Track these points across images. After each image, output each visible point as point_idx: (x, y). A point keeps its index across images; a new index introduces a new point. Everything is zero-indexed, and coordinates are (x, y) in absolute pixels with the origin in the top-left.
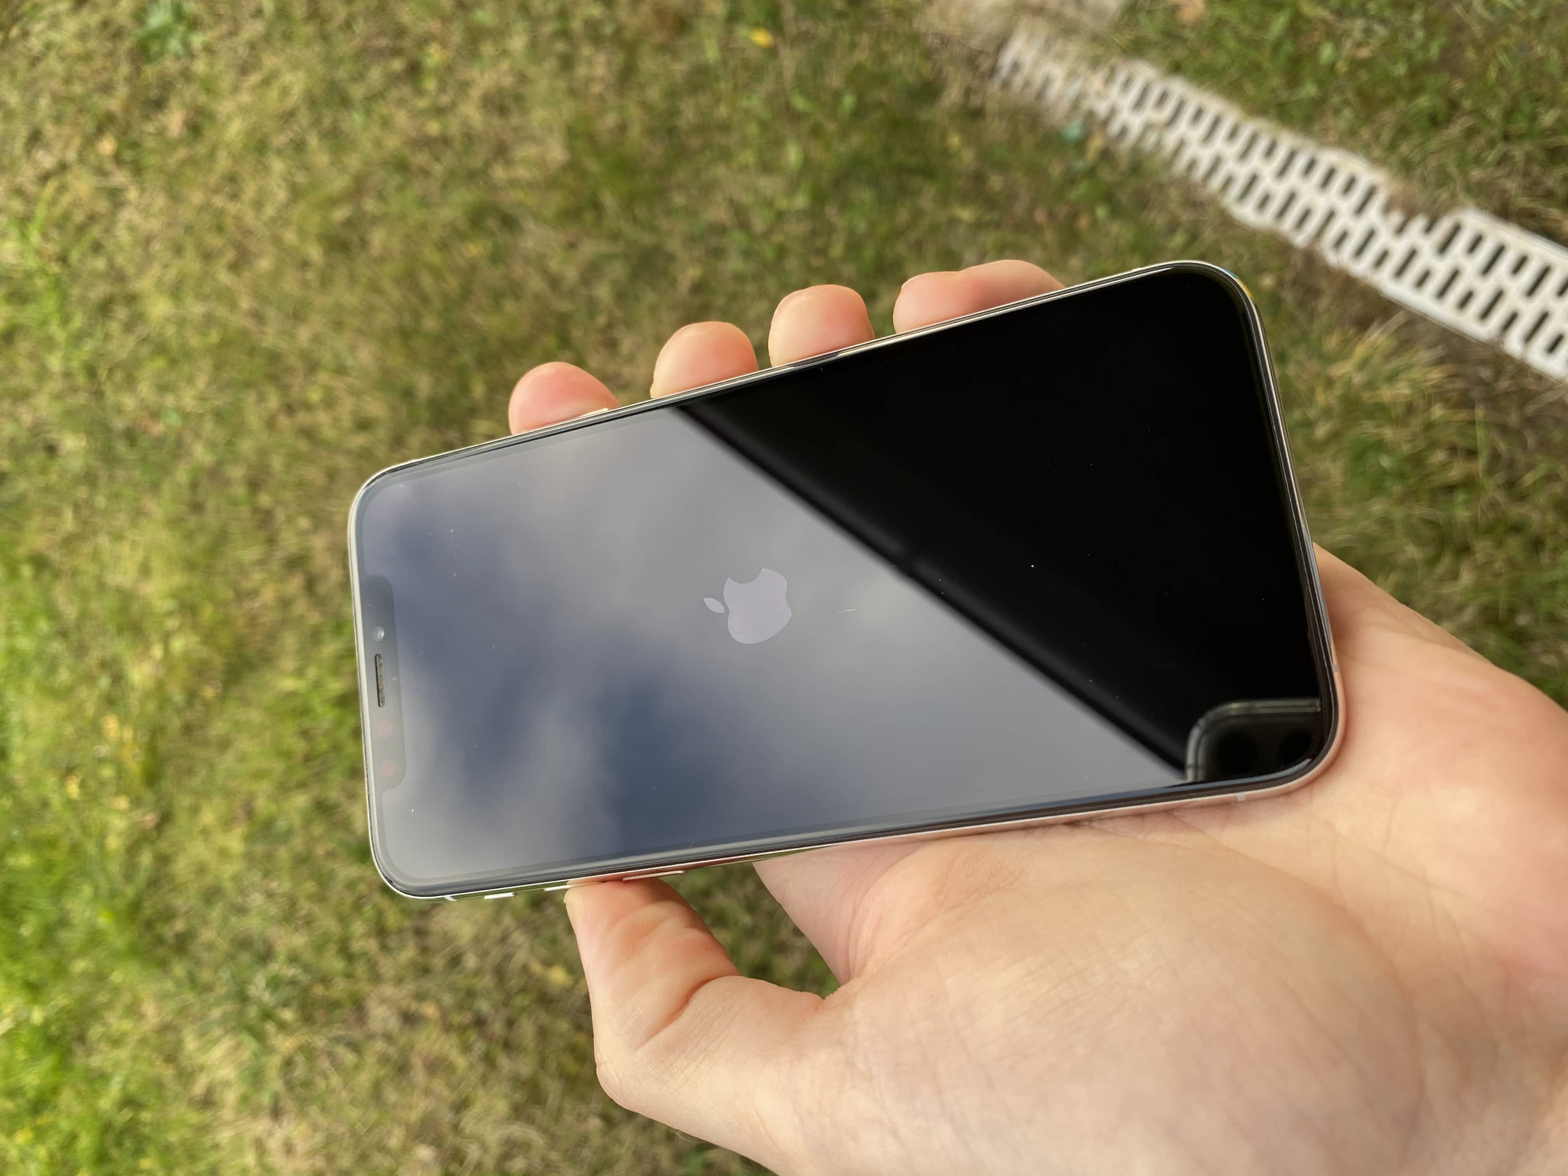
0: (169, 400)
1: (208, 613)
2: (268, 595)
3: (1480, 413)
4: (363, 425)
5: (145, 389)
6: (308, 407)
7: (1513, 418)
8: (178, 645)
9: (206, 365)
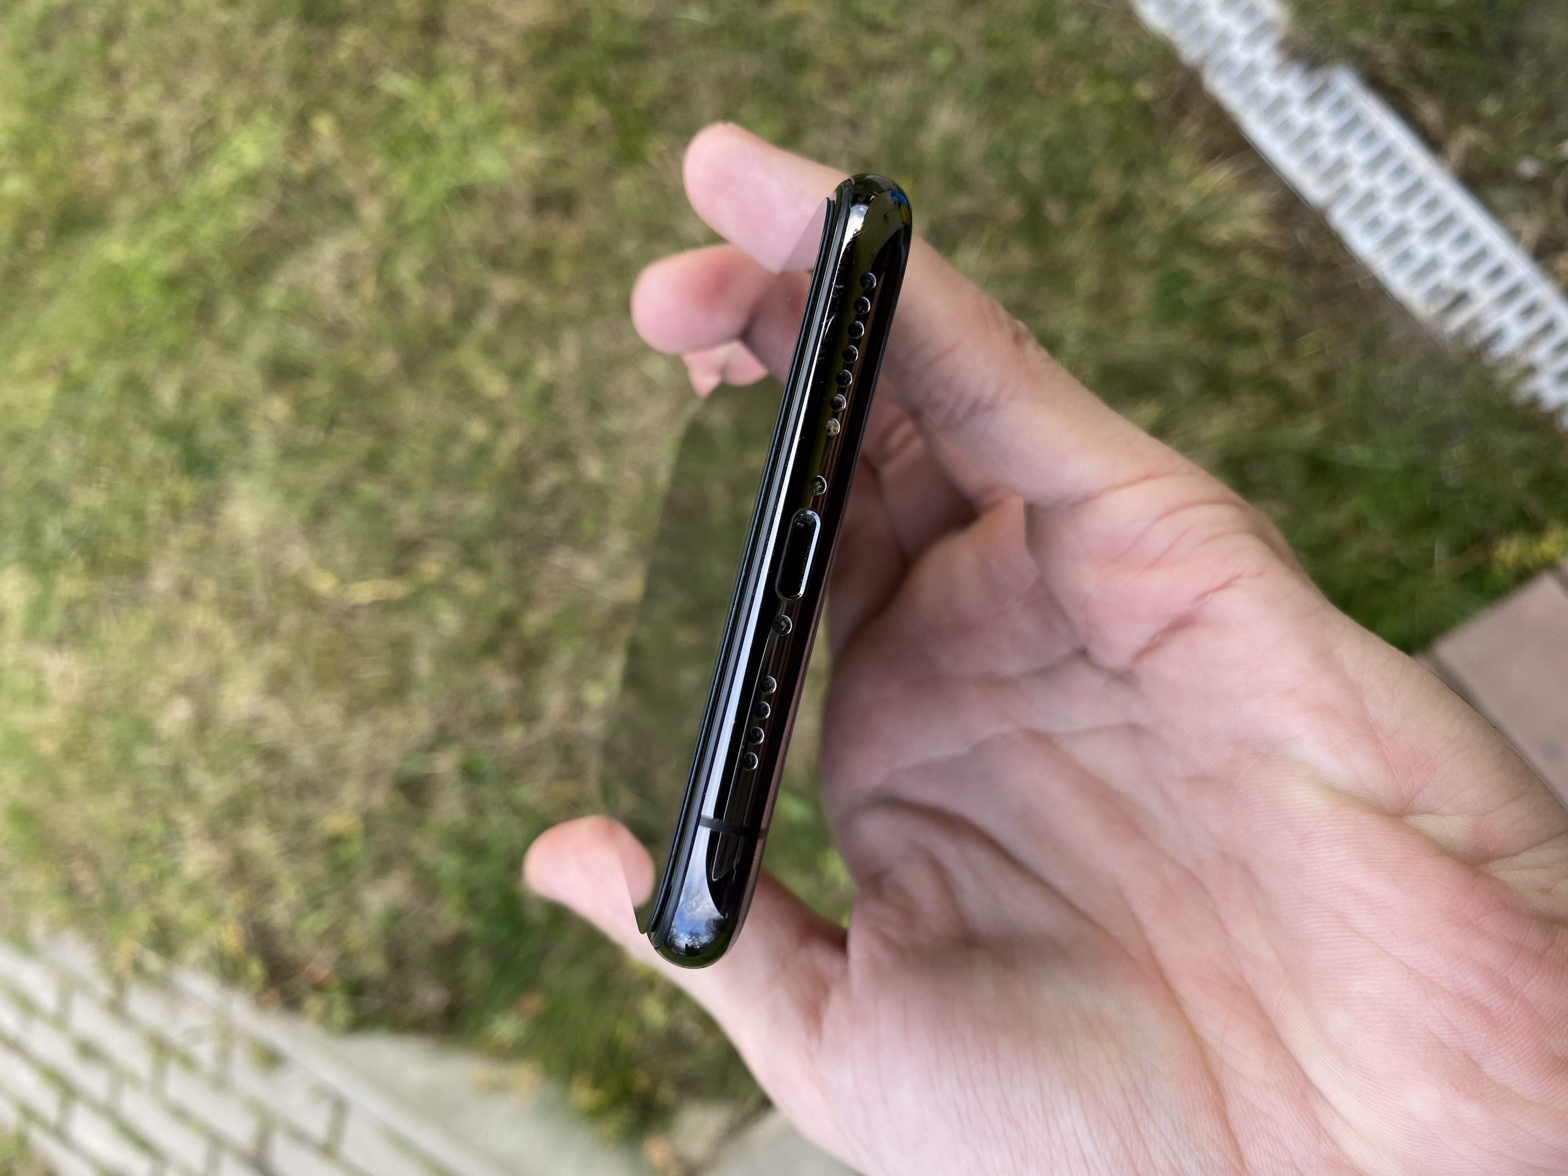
3: (1285, 275)
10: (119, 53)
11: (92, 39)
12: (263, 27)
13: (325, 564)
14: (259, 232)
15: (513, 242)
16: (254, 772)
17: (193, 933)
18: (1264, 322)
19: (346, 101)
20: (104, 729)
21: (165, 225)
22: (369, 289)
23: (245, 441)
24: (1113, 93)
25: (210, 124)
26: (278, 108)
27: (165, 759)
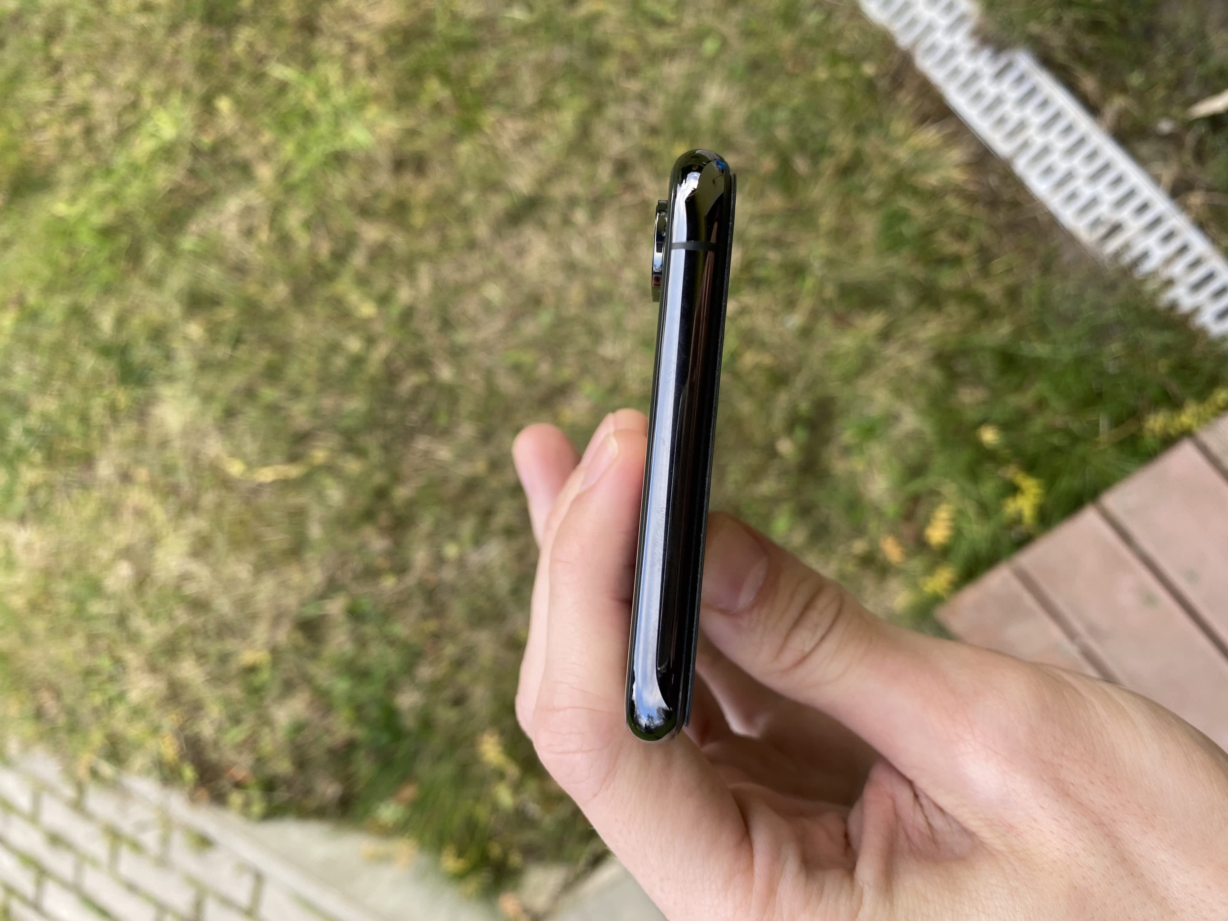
3: (981, 211)
7: (1001, 219)
10: (57, 50)
11: (37, 39)
12: (174, 28)
13: (236, 453)
14: (175, 190)
15: (377, 195)
16: (183, 617)
17: (138, 746)
18: (967, 249)
19: (241, 86)
20: (63, 587)
21: (100, 187)
22: (264, 236)
23: (168, 356)
24: (844, 71)
25: (134, 105)
26: (186, 91)
27: (112, 609)
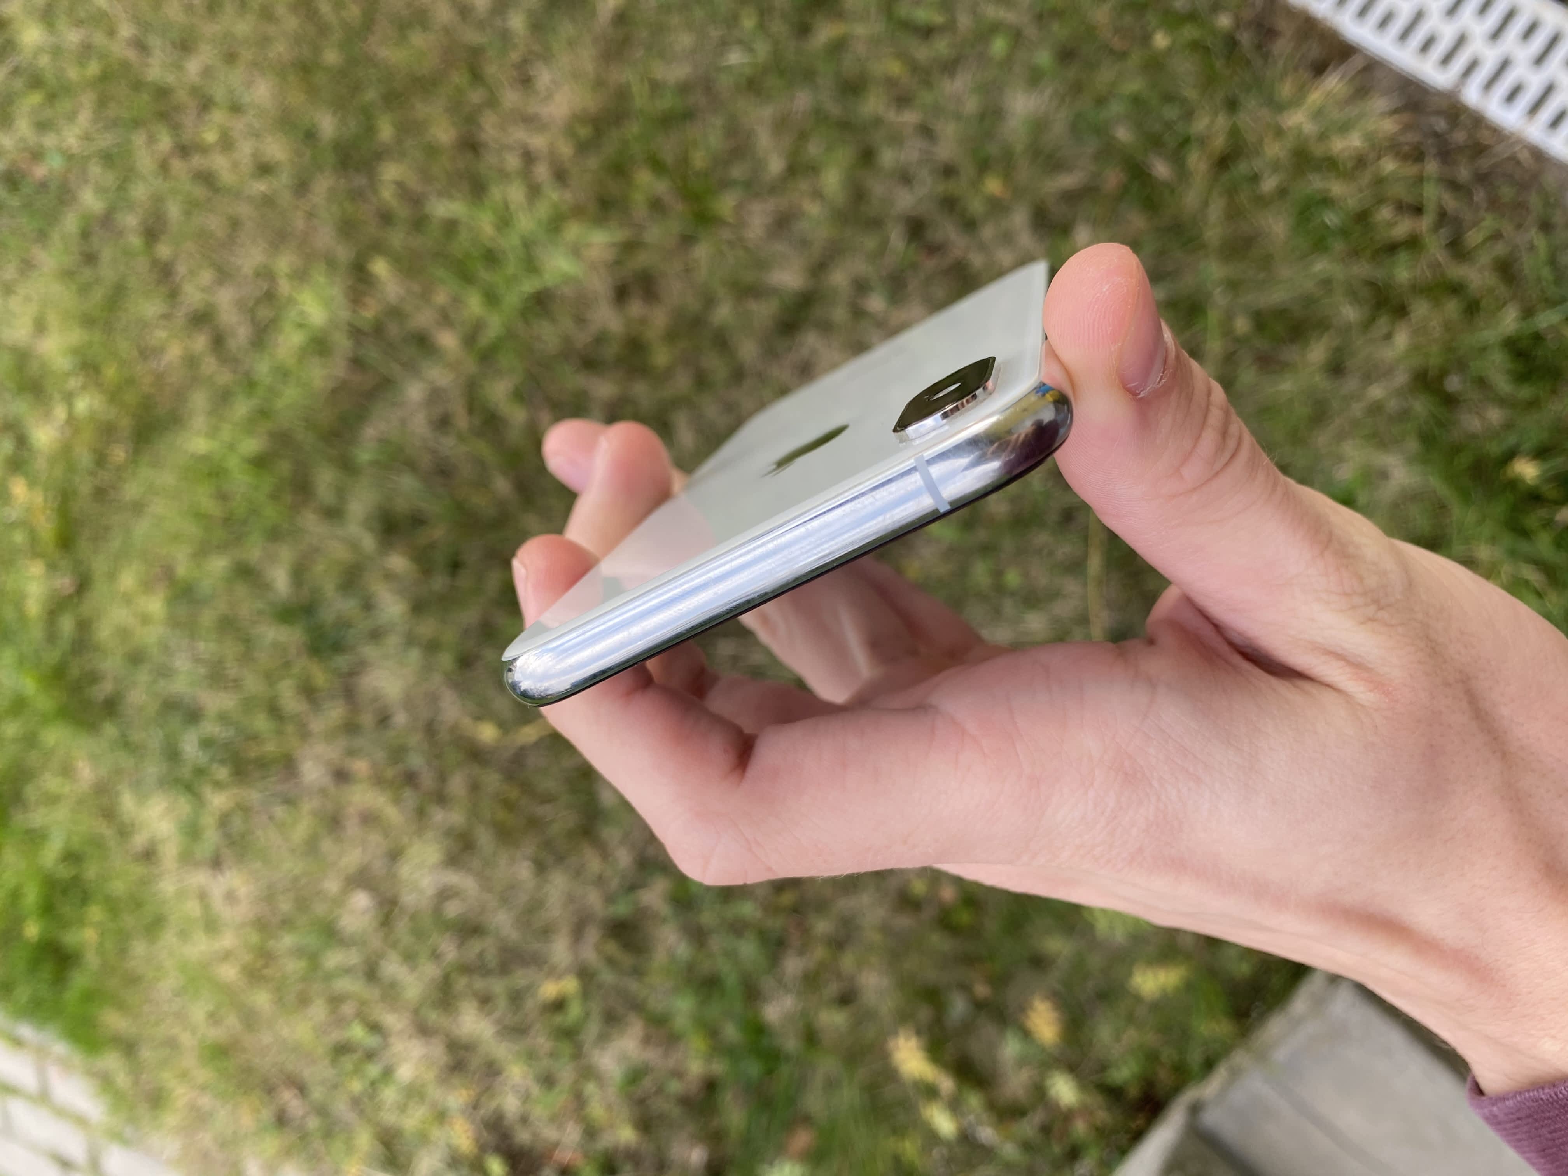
0: (49, 140)
1: (110, 372)
2: (174, 352)
3: (1432, 167)
4: (264, 169)
5: (23, 126)
6: (203, 149)
7: (1464, 173)
8: (83, 405)
9: (87, 101)
10: (164, 251)
11: (135, 241)
12: (302, 187)
13: (483, 714)
14: (338, 390)
15: (599, 339)
16: (450, 950)
17: (421, 1140)
18: (1425, 223)
19: (397, 238)
20: (287, 941)
21: (242, 408)
22: (462, 421)
23: (368, 606)
24: (1190, 32)
25: (269, 296)
26: (331, 263)
27: (353, 957)
